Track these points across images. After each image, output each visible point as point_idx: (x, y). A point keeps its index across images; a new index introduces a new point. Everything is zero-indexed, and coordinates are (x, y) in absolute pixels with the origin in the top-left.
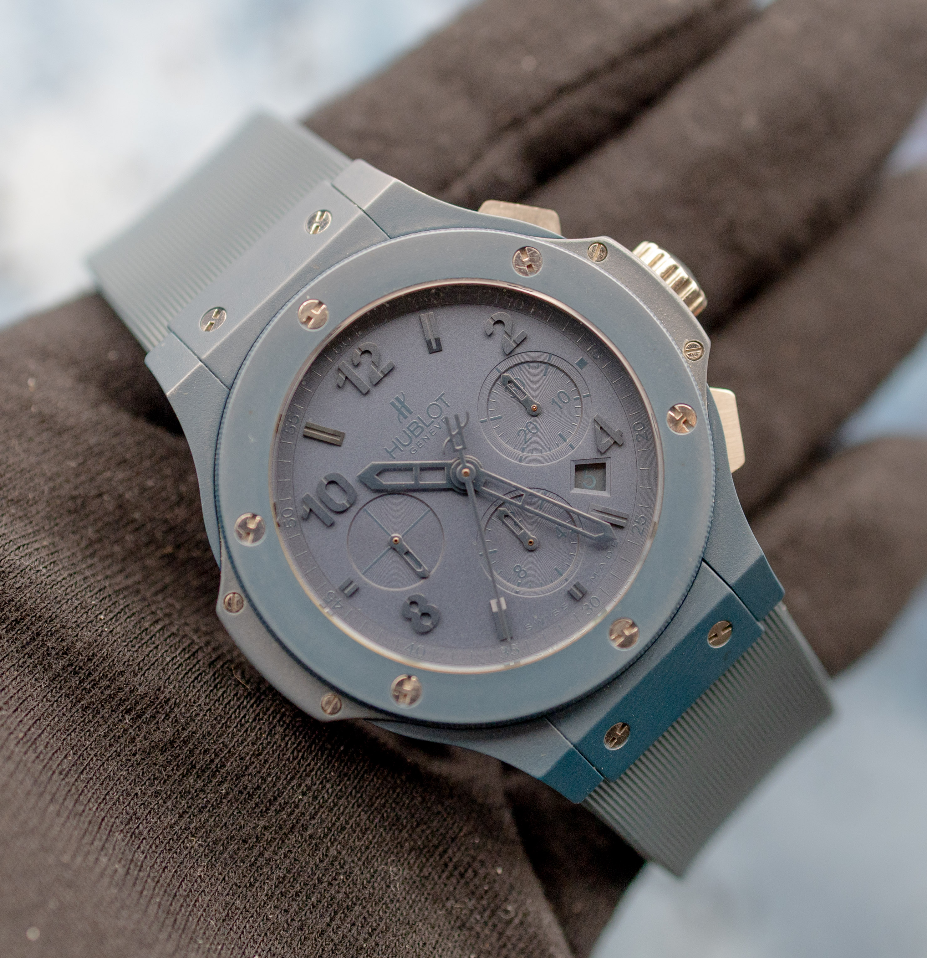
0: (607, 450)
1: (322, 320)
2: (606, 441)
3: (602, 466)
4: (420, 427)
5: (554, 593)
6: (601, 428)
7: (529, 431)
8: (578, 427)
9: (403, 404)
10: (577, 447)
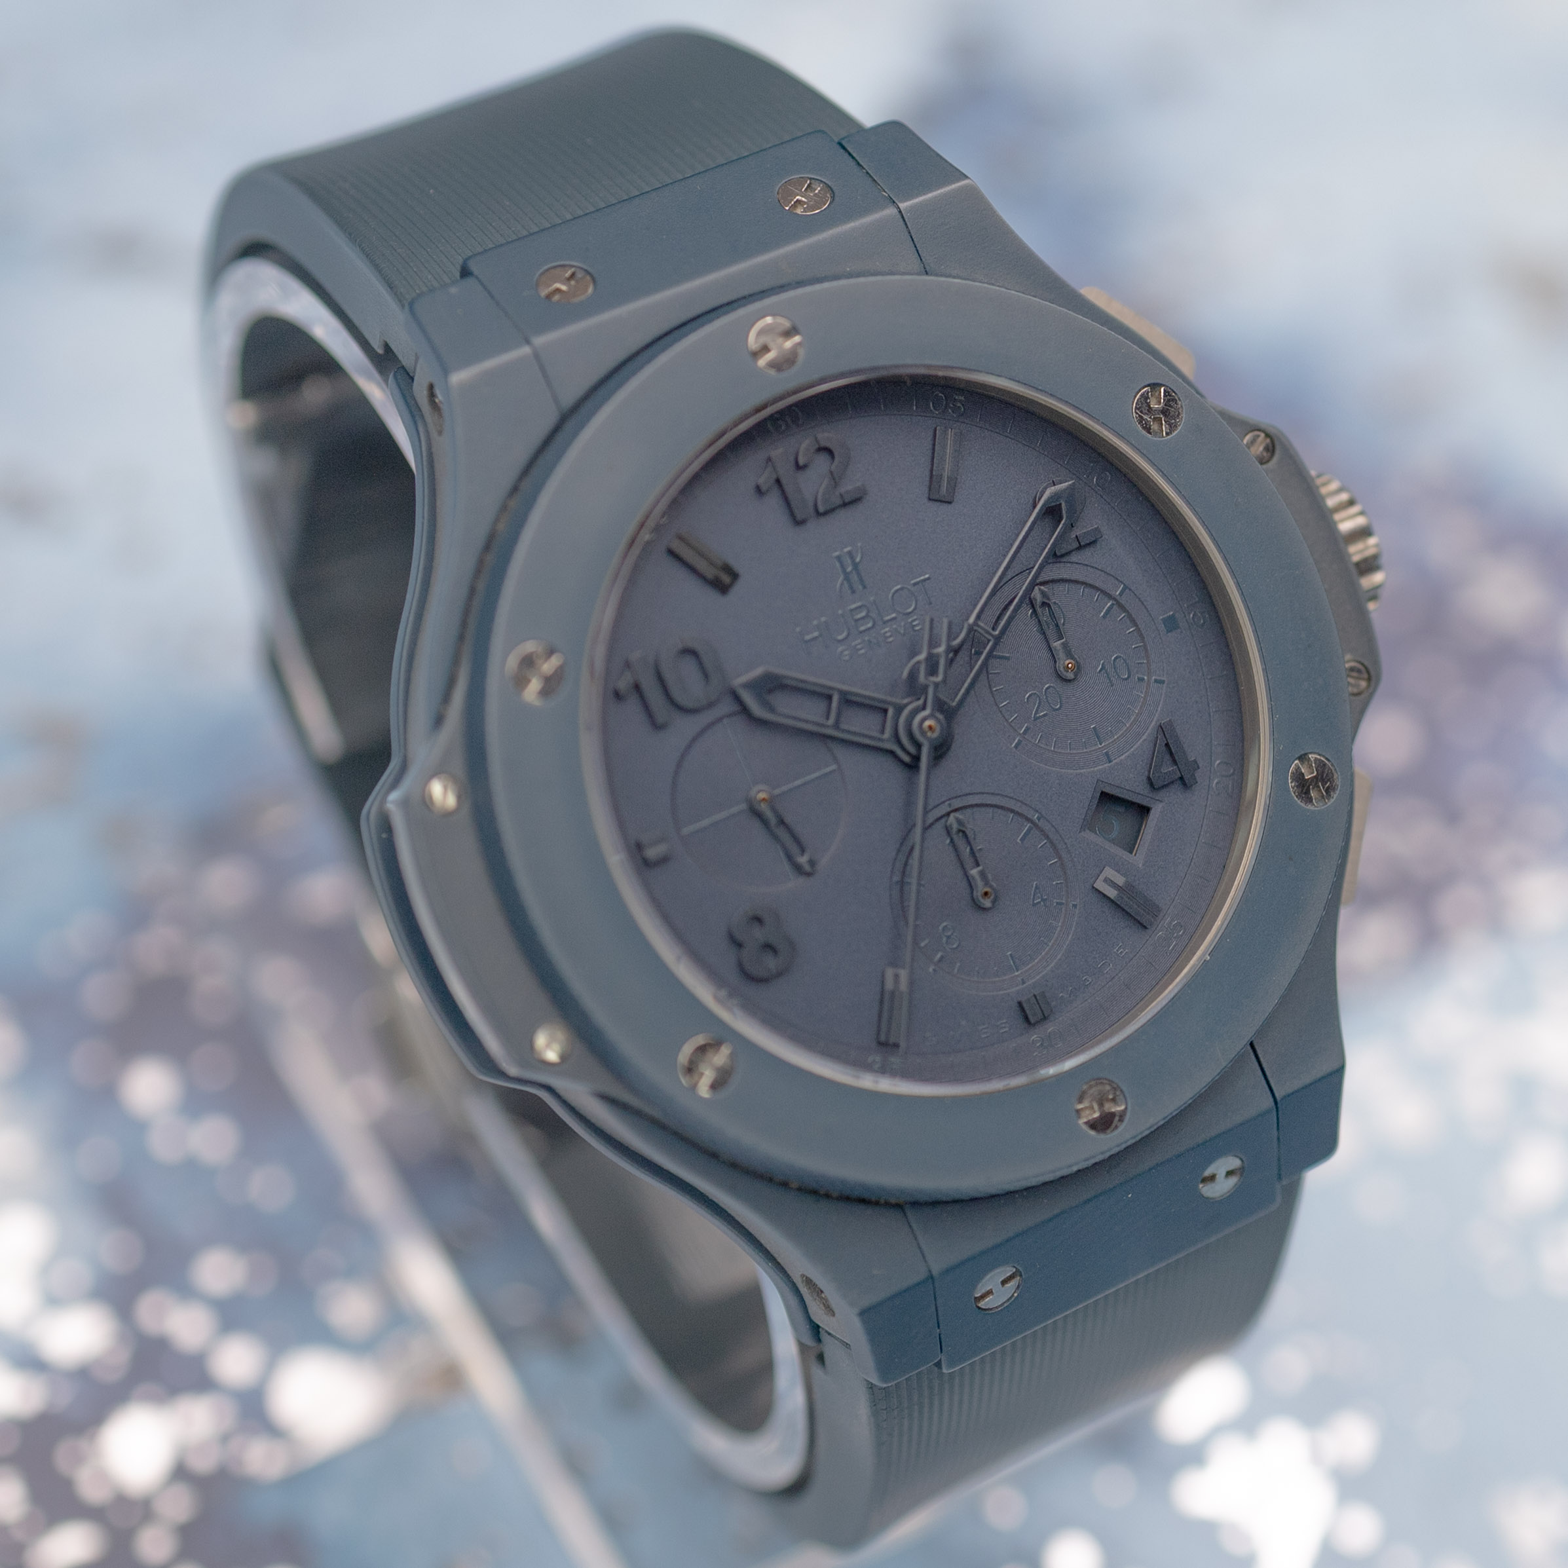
0: (1164, 787)
2: (1168, 768)
3: (1144, 811)
4: (871, 617)
5: (994, 997)
6: (1167, 745)
7: (1047, 701)
8: (1128, 728)
9: (856, 566)
10: (1116, 761)
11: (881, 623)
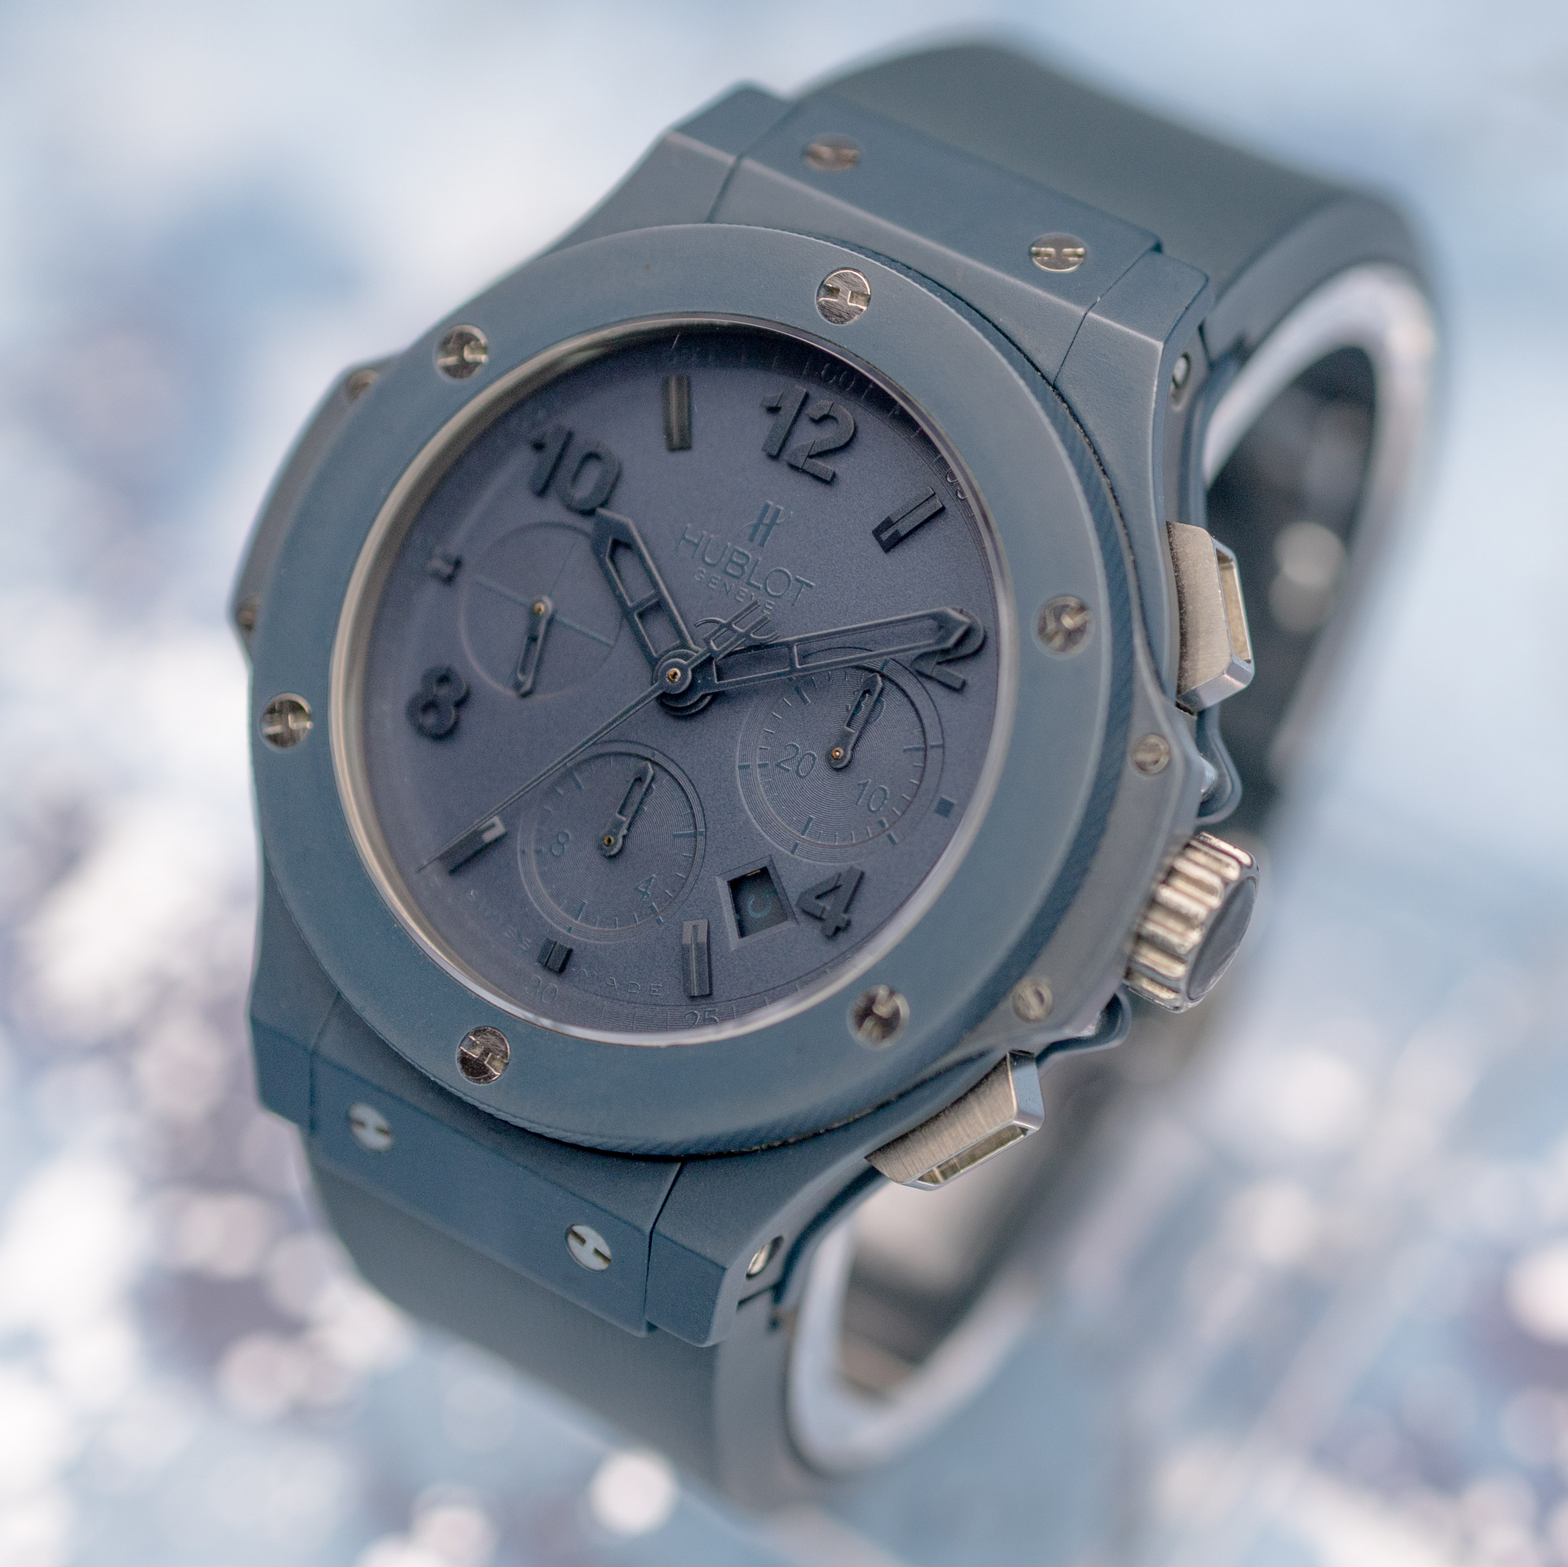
0: (811, 915)
1: (841, 316)
3: (780, 915)
4: (743, 570)
5: (540, 917)
6: (840, 886)
7: (799, 762)
8: (834, 846)
9: (773, 522)
10: (798, 857)
11: (745, 580)
